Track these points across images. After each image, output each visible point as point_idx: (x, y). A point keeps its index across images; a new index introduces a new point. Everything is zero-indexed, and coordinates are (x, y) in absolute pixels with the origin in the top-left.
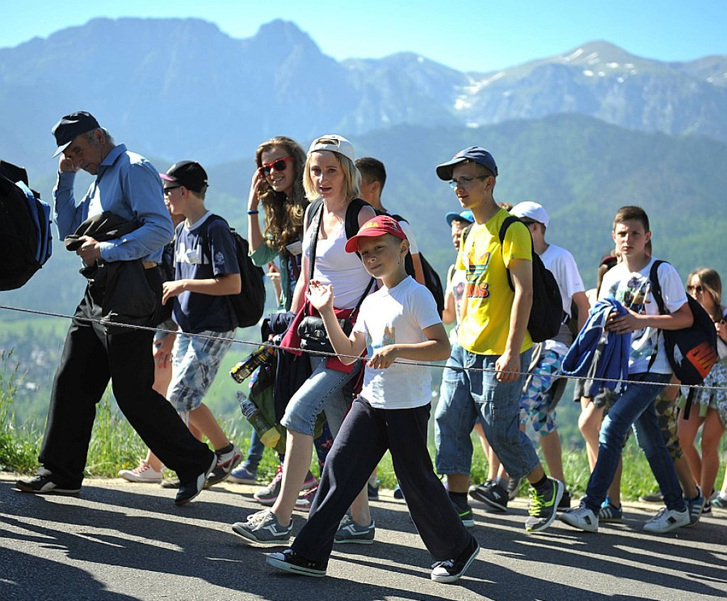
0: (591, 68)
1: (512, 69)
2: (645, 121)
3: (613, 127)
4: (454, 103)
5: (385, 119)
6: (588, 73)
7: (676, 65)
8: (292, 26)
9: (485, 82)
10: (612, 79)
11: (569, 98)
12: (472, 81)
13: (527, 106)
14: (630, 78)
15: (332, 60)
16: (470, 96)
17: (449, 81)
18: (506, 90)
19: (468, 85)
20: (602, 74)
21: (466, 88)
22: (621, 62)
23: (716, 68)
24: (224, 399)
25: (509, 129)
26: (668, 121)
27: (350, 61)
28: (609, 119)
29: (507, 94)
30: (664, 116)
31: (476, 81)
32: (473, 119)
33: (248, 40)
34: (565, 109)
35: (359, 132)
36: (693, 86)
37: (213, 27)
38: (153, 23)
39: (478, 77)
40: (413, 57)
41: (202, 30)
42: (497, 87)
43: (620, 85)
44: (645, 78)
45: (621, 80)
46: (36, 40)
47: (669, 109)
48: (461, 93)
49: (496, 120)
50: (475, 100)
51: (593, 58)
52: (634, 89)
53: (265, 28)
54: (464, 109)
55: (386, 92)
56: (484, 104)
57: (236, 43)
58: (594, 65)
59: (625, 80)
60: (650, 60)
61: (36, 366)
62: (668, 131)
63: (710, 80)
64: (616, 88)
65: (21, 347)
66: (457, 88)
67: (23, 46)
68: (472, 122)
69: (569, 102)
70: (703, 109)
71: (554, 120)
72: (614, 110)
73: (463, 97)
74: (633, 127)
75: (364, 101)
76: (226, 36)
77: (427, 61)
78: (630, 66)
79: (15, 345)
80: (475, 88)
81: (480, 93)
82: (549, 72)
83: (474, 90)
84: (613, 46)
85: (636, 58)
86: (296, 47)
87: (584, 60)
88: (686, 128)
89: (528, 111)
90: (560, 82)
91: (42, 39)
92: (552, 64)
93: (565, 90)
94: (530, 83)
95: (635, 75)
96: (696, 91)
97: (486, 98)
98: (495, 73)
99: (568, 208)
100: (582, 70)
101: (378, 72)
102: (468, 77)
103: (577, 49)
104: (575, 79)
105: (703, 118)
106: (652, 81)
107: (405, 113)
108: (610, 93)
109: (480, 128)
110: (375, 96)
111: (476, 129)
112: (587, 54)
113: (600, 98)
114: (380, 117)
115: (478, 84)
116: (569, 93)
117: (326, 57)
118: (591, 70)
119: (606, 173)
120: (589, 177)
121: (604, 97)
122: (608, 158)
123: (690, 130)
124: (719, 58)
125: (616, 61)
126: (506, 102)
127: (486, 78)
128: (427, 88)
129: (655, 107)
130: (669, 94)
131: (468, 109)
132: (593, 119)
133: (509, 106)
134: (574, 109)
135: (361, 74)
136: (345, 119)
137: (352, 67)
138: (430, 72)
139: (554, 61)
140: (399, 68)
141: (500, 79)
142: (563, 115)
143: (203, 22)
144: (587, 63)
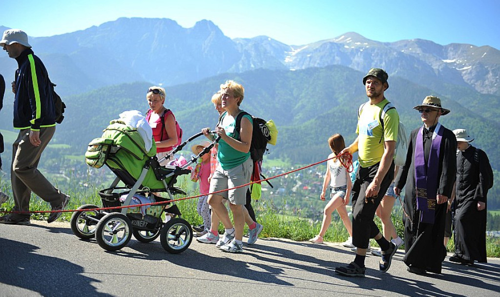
0: (348, 44)
1: (311, 44)
3: (357, 71)
4: (285, 59)
5: (252, 66)
6: (347, 47)
7: (387, 44)
8: (210, 21)
9: (299, 50)
10: (357, 50)
11: (337, 58)
12: (293, 50)
13: (318, 61)
14: (366, 49)
15: (229, 38)
16: (291, 56)
17: (282, 49)
18: (308, 54)
19: (291, 51)
20: (353, 47)
21: (290, 53)
22: (362, 42)
23: (406, 46)
25: (309, 72)
27: (237, 39)
28: (356, 68)
29: (309, 56)
31: (295, 49)
32: (293, 67)
34: (335, 63)
35: (241, 72)
36: (395, 53)
37: (174, 22)
39: (295, 47)
40: (266, 38)
41: (170, 24)
42: (304, 53)
44: (373, 50)
45: (361, 50)
46: (94, 26)
47: (384, 63)
48: (288, 55)
49: (303, 68)
50: (296, 57)
51: (349, 40)
52: (367, 54)
53: (197, 23)
55: (253, 53)
56: (298, 60)
57: (186, 29)
58: (348, 43)
59: (363, 50)
60: (375, 41)
61: (89, 176)
63: (403, 51)
64: (359, 53)
65: (82, 167)
66: (286, 52)
67: (87, 30)
69: (338, 60)
70: (399, 65)
71: (330, 68)
72: (358, 64)
73: (289, 57)
75: (243, 58)
76: (181, 27)
77: (272, 39)
78: (365, 44)
79: (79, 166)
81: (297, 55)
82: (328, 46)
83: (294, 54)
84: (358, 35)
85: (368, 41)
86: (212, 32)
87: (344, 41)
88: (391, 73)
89: (318, 64)
90: (333, 51)
91: (96, 27)
92: (330, 43)
93: (336, 54)
94: (320, 51)
95: (368, 48)
96: (396, 56)
97: (299, 57)
98: (304, 46)
99: (335, 109)
100: (344, 45)
101: (250, 44)
102: (291, 47)
103: (341, 36)
104: (340, 49)
105: (399, 68)
106: (376, 51)
107: (261, 63)
108: (356, 55)
109: (296, 71)
110: (248, 56)
111: (294, 71)
112: (347, 38)
113: (352, 58)
114: (250, 65)
115: (295, 51)
116: (337, 56)
117: (227, 37)
118: (348, 45)
119: (354, 93)
120: (346, 94)
121: (354, 58)
122: (355, 86)
123: (393, 74)
124: (407, 41)
125: (360, 42)
126: (308, 59)
127: (300, 48)
128: (272, 52)
129: (377, 63)
130: (383, 57)
131: (290, 62)
132: (348, 68)
133: (310, 62)
134: (340, 63)
135: (242, 45)
136: (234, 65)
137: (238, 42)
138: (273, 45)
139: (331, 41)
140: (259, 43)
141: (305, 49)
142: (334, 66)
143: (170, 20)
144: (346, 42)
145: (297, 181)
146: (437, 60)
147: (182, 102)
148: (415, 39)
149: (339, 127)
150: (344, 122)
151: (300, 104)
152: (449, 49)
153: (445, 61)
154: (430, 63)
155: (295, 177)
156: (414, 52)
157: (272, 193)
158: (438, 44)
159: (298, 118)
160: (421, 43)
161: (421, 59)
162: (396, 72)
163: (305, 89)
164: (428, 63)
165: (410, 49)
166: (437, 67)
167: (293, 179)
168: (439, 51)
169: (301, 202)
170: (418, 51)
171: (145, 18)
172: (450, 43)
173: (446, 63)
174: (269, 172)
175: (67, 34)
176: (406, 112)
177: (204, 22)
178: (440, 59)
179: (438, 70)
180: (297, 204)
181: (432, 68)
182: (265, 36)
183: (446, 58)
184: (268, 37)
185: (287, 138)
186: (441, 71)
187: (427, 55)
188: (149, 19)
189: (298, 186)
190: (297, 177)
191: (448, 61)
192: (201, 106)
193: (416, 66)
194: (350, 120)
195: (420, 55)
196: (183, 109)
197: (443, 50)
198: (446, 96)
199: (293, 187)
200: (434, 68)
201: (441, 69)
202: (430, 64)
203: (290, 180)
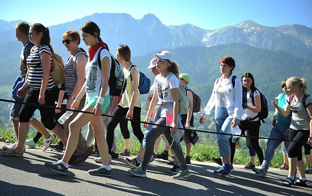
0: (246, 29)
1: (221, 29)
2: (263, 46)
3: (252, 47)
4: (203, 39)
5: (181, 44)
6: (245, 30)
7: (273, 28)
8: (153, 15)
9: (212, 33)
10: (252, 32)
11: (238, 38)
12: (208, 33)
13: (225, 41)
14: (258, 32)
15: (166, 26)
16: (207, 37)
17: (201, 32)
18: (219, 36)
19: (207, 34)
20: (249, 31)
21: (206, 35)
22: (256, 27)
23: (286, 29)
26: (270, 46)
27: (171, 26)
28: (251, 45)
29: (219, 37)
30: (269, 44)
31: (209, 33)
34: (237, 42)
35: (173, 48)
36: (279, 35)
37: (130, 16)
38: (112, 15)
39: (210, 31)
40: (190, 25)
41: (126, 17)
42: (216, 35)
43: (255, 34)
44: (263, 32)
45: (255, 33)
46: (78, 20)
47: (271, 41)
48: (205, 36)
49: (215, 45)
50: (210, 38)
51: (247, 26)
52: (259, 36)
53: (145, 16)
54: (205, 41)
55: (182, 36)
56: (212, 40)
57: (137, 20)
60: (265, 26)
62: (270, 49)
63: (284, 33)
64: (254, 35)
66: (203, 35)
67: (74, 22)
68: (208, 45)
70: (282, 42)
71: (234, 45)
72: (253, 42)
73: (206, 38)
74: (259, 47)
75: (175, 39)
76: (133, 18)
77: (194, 26)
78: (258, 28)
81: (211, 36)
82: (232, 30)
83: (209, 35)
84: (253, 22)
85: (260, 26)
86: (154, 22)
87: (244, 26)
88: (276, 48)
89: (226, 42)
90: (236, 33)
91: (79, 20)
94: (227, 34)
95: (260, 31)
96: (279, 36)
97: (213, 38)
98: (216, 30)
100: (243, 29)
101: (179, 30)
102: (207, 31)
103: (241, 23)
104: (241, 32)
105: (282, 45)
106: (265, 33)
107: (187, 42)
108: (252, 36)
109: (211, 47)
110: (178, 37)
111: (209, 47)
112: (246, 24)
113: (248, 38)
114: (180, 43)
115: (210, 34)
116: (239, 37)
117: (164, 25)
119: (250, 62)
120: (245, 63)
121: (250, 38)
122: (251, 57)
124: (287, 26)
125: (254, 27)
126: (219, 39)
127: (213, 32)
128: (194, 35)
129: (266, 41)
130: (271, 37)
131: (207, 41)
132: (246, 45)
133: (220, 41)
134: (240, 42)
135: (174, 30)
136: (169, 44)
137: (171, 28)
138: (195, 30)
139: (235, 27)
140: (186, 28)
141: (217, 32)
142: (236, 44)
143: (127, 14)
144: (245, 27)
145: (212, 121)
146: (308, 39)
148: (293, 25)
151: (213, 69)
155: (210, 119)
156: (292, 33)
158: (309, 28)
159: (211, 79)
160: (297, 27)
161: (297, 38)
162: (280, 47)
163: (216, 60)
164: (302, 41)
165: (290, 31)
167: (208, 121)
169: (214, 136)
170: (295, 33)
175: (61, 25)
176: (287, 74)
177: (149, 15)
178: (311, 38)
179: (309, 45)
180: (212, 137)
181: (305, 45)
184: (191, 25)
185: (204, 93)
186: (310, 45)
187: (301, 35)
188: (114, 14)
189: (212, 124)
190: (212, 119)
192: (147, 71)
193: (293, 43)
195: (297, 35)
199: (209, 125)
200: (307, 43)
201: (311, 45)
202: (303, 42)
203: (207, 121)
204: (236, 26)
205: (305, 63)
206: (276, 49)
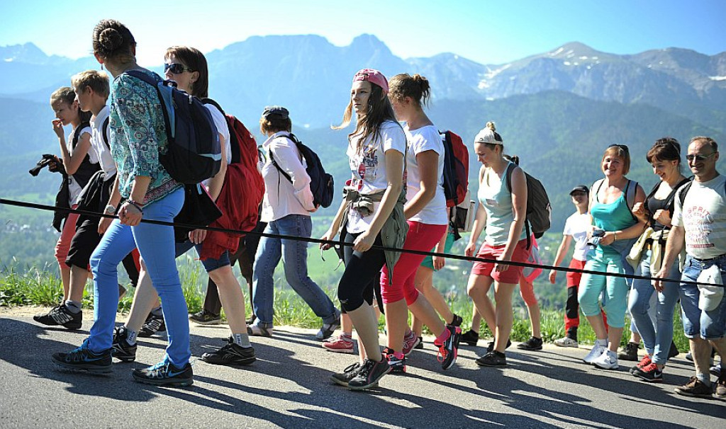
0: (569, 60)
1: (516, 61)
2: (605, 94)
3: (583, 98)
4: (478, 85)
6: (567, 63)
7: (627, 57)
8: (373, 37)
9: (498, 71)
10: (583, 67)
11: (553, 80)
12: (490, 70)
13: (526, 86)
14: (596, 66)
15: (399, 59)
16: (488, 80)
17: (475, 70)
18: (511, 76)
19: (487, 72)
20: (576, 64)
21: (486, 75)
22: (589, 56)
23: (654, 58)
24: (330, 275)
25: (514, 101)
26: (621, 94)
27: (411, 59)
28: (581, 93)
29: (512, 78)
30: (618, 91)
31: (492, 70)
32: (490, 95)
33: (346, 47)
34: (551, 87)
36: (638, 70)
37: (324, 40)
38: (287, 38)
39: (493, 67)
40: (452, 56)
41: (317, 42)
42: (506, 74)
43: (586, 68)
44: (606, 66)
45: (589, 67)
47: (622, 85)
48: (482, 78)
49: (505, 95)
50: (494, 82)
51: (570, 54)
52: (597, 73)
53: (356, 39)
55: (433, 78)
56: (497, 85)
57: (339, 49)
58: (570, 58)
59: (592, 68)
60: (608, 54)
62: (621, 101)
63: (650, 66)
64: (586, 72)
66: (479, 75)
68: (489, 97)
69: (554, 83)
70: (645, 86)
71: (544, 94)
72: (584, 88)
73: (484, 81)
74: (597, 98)
76: (332, 45)
77: (460, 57)
78: (595, 58)
80: (492, 74)
81: (496, 78)
82: (541, 63)
83: (491, 76)
84: (584, 46)
85: (599, 53)
86: (376, 51)
87: (564, 55)
88: (633, 98)
89: (527, 89)
90: (548, 69)
91: (219, 51)
92: (544, 59)
93: (551, 74)
94: (528, 71)
95: (598, 64)
96: (641, 74)
97: (499, 81)
98: (505, 64)
99: (553, 152)
100: (562, 61)
101: (429, 66)
102: (487, 68)
103: (558, 49)
104: (558, 68)
105: (645, 91)
106: (610, 68)
107: (446, 92)
108: (581, 76)
109: (495, 101)
111: (492, 101)
112: (567, 51)
113: (575, 80)
115: (494, 72)
116: (554, 76)
117: (396, 57)
118: (567, 61)
119: (579, 129)
120: (567, 131)
121: (578, 79)
122: (580, 119)
123: (636, 99)
124: (656, 51)
125: (585, 55)
126: (512, 83)
127: (499, 69)
128: (460, 75)
129: (612, 85)
130: (621, 76)
131: (487, 88)
132: (570, 94)
133: (514, 86)
134: (557, 87)
135: (417, 67)
137: (411, 63)
138: (462, 65)
139: (545, 56)
140: (442, 61)
141: (508, 69)
142: (550, 92)
143: (318, 37)
144: (566, 57)
146: (700, 77)
147: (336, 149)
148: (667, 49)
149: (559, 178)
150: (566, 171)
152: (720, 60)
153: (713, 78)
154: (690, 81)
156: (666, 67)
157: (464, 273)
158: (702, 55)
160: (676, 53)
161: (677, 77)
164: (687, 82)
165: (661, 63)
166: (701, 88)
168: (705, 64)
170: (674, 65)
171: (285, 36)
172: (720, 52)
173: (715, 81)
174: (460, 245)
177: (365, 38)
178: (706, 76)
179: (703, 91)
181: (694, 91)
182: (450, 53)
183: (716, 74)
184: (454, 55)
186: (706, 90)
187: (686, 70)
188: (290, 36)
191: (718, 78)
193: (669, 87)
194: (574, 167)
195: (675, 70)
196: (339, 159)
197: (711, 62)
198: (717, 129)
200: (697, 88)
201: (708, 90)
202: (691, 84)
204: (549, 54)
205: (695, 128)
206: (633, 101)
